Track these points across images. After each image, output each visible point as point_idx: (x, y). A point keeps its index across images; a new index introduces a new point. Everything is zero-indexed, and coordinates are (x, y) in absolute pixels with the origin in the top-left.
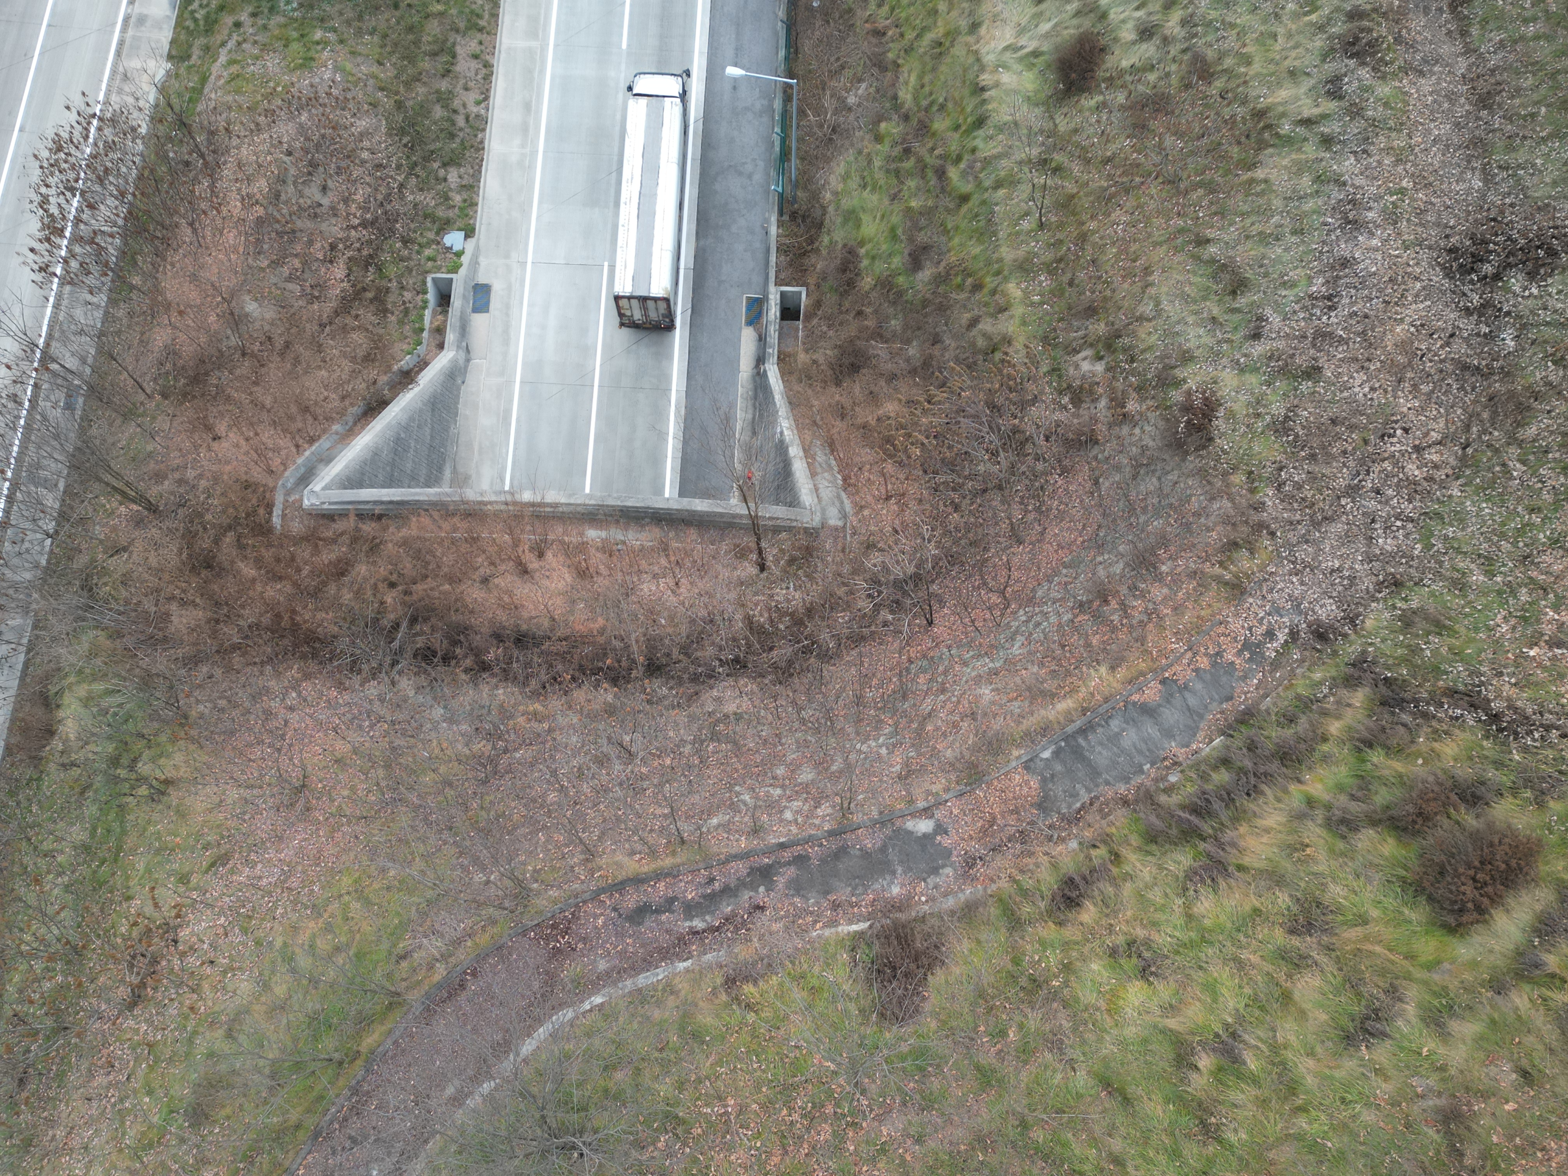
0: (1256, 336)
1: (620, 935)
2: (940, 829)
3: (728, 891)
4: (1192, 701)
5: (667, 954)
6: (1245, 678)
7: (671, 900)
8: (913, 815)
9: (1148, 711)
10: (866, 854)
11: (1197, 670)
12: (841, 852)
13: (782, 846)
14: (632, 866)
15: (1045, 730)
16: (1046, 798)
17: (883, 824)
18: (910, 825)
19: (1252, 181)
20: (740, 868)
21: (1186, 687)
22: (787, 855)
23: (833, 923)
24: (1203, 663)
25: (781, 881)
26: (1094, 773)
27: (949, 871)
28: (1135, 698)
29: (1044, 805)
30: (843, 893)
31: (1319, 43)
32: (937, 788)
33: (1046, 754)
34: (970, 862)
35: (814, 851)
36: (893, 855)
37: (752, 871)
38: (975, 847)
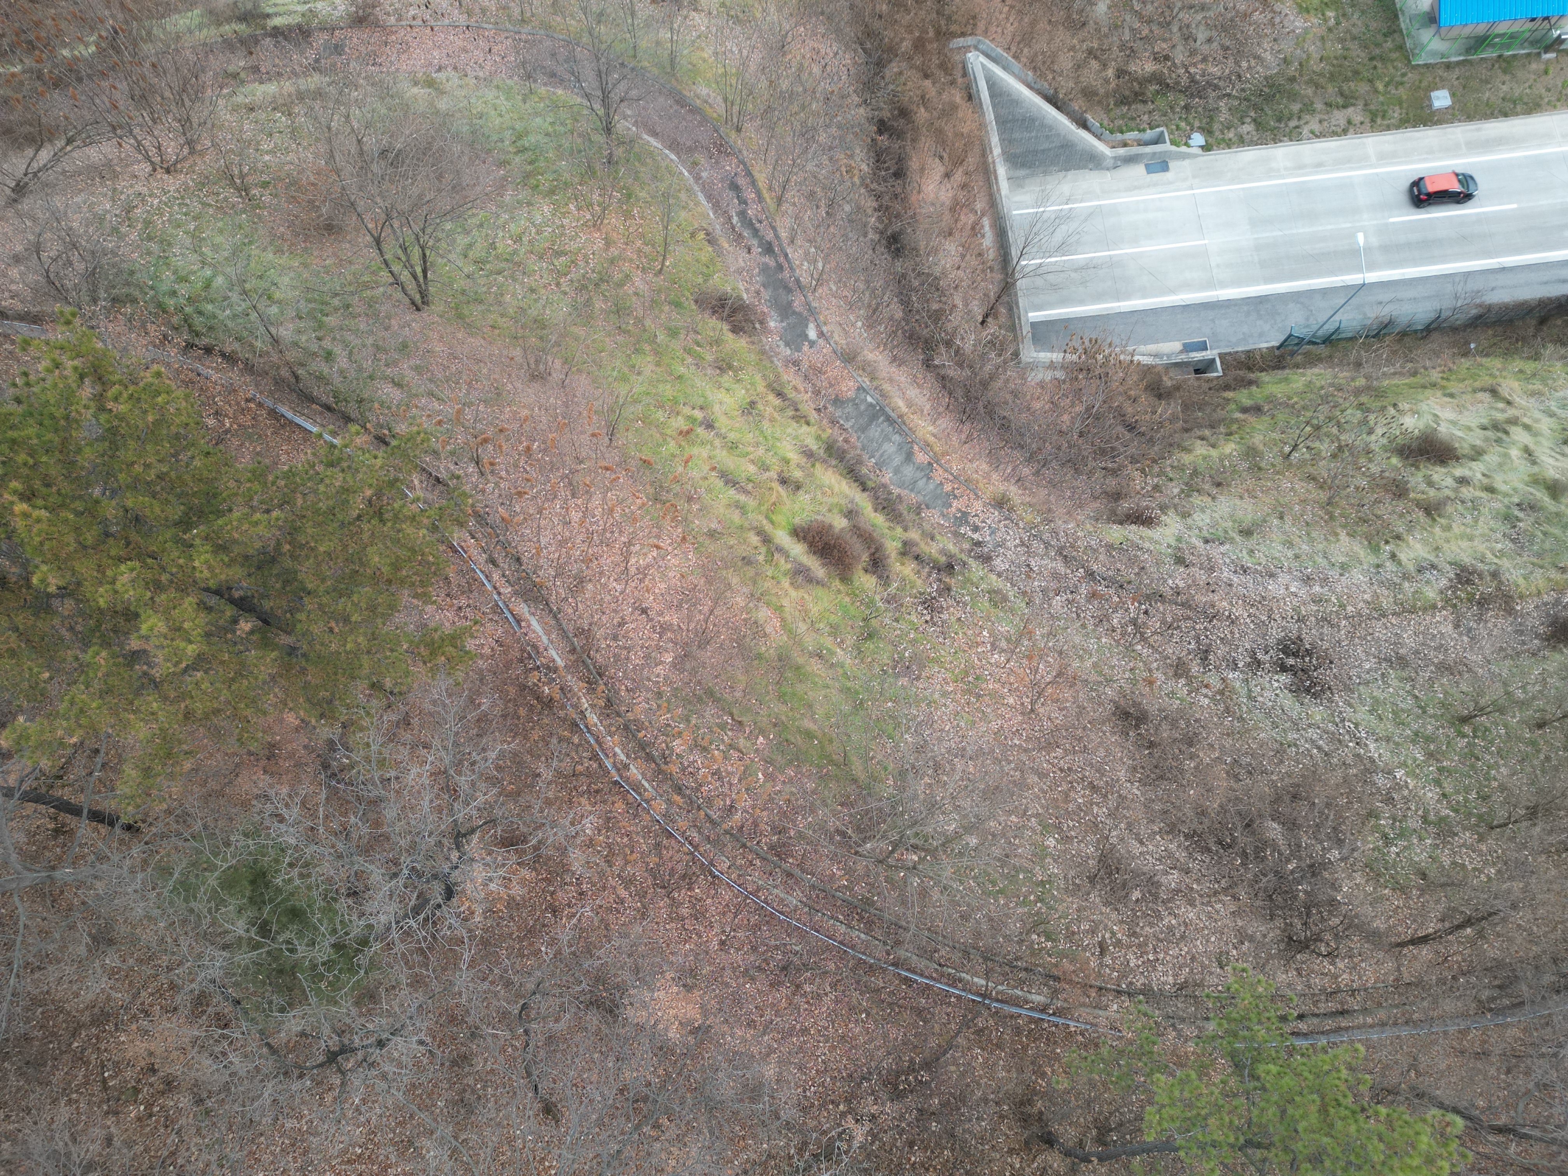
0: (1207, 541)
1: (722, 180)
2: (812, 344)
3: (755, 232)
4: (921, 483)
5: (716, 206)
6: (943, 515)
7: (746, 203)
8: (818, 326)
9: (909, 457)
10: (790, 304)
11: (941, 484)
12: (789, 290)
13: (786, 255)
14: (762, 179)
15: (883, 395)
16: (843, 403)
17: (810, 310)
18: (812, 326)
19: (1336, 534)
20: (770, 236)
21: (929, 478)
22: (782, 259)
23: (747, 290)
24: (948, 487)
25: (767, 259)
26: (863, 429)
27: (789, 352)
28: (916, 448)
29: (837, 401)
30: (766, 295)
31: (1467, 559)
32: (836, 337)
33: (869, 399)
34: (796, 363)
35: (786, 274)
36: (792, 320)
37: (770, 244)
38: (805, 365)
